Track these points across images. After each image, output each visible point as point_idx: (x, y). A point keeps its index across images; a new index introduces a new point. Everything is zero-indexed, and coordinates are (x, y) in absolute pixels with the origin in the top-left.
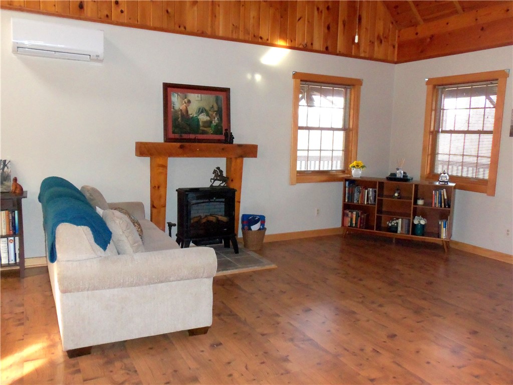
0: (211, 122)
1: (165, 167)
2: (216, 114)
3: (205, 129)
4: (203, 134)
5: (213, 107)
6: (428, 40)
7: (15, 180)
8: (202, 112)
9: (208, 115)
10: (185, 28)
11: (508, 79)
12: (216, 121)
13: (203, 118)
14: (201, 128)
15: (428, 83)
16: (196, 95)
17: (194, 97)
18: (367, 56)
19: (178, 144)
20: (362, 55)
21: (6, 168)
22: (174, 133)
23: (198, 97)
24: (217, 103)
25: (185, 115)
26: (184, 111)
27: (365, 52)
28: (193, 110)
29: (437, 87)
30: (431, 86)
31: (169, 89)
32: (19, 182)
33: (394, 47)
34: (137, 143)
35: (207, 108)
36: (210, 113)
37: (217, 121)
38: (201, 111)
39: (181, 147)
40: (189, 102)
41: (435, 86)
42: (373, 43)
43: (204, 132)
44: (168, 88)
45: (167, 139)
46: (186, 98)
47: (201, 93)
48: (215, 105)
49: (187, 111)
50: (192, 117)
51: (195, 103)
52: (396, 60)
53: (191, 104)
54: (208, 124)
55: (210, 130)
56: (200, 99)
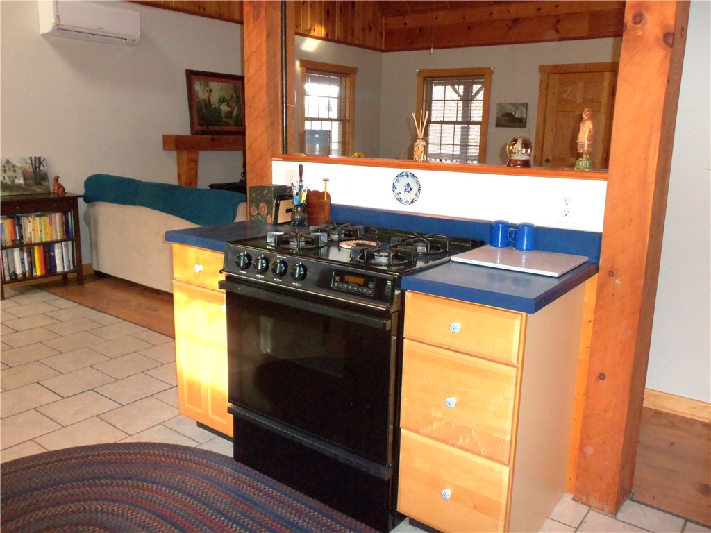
0: (231, 113)
1: (195, 161)
2: (236, 104)
3: (228, 120)
4: (225, 126)
5: (232, 97)
6: (418, 32)
7: (57, 179)
8: (223, 102)
9: (228, 105)
10: (204, 9)
11: (493, 76)
12: (235, 112)
13: (224, 108)
14: (224, 120)
15: (419, 74)
16: (217, 83)
17: (215, 85)
18: (361, 44)
19: (209, 137)
20: (356, 42)
21: (42, 166)
22: (199, 124)
23: (218, 85)
24: (236, 93)
25: (208, 104)
26: (207, 101)
27: (358, 39)
28: (215, 99)
29: (427, 79)
30: (421, 79)
31: (193, 77)
32: (60, 181)
33: (381, 34)
34: (164, 136)
35: (227, 98)
36: (231, 103)
37: (237, 112)
38: (222, 100)
39: (212, 140)
40: (211, 91)
41: (425, 78)
42: (365, 30)
43: (226, 124)
44: (192, 75)
45: (194, 132)
46: (208, 86)
47: (221, 82)
48: (234, 96)
49: (210, 101)
50: (215, 108)
51: (217, 91)
52: (383, 48)
53: (213, 94)
54: (229, 114)
55: (232, 122)
56: (220, 87)
